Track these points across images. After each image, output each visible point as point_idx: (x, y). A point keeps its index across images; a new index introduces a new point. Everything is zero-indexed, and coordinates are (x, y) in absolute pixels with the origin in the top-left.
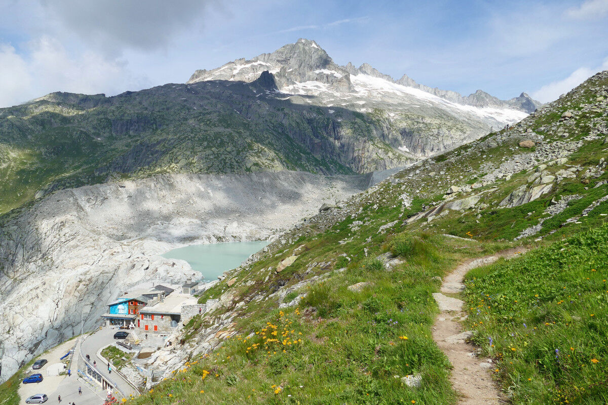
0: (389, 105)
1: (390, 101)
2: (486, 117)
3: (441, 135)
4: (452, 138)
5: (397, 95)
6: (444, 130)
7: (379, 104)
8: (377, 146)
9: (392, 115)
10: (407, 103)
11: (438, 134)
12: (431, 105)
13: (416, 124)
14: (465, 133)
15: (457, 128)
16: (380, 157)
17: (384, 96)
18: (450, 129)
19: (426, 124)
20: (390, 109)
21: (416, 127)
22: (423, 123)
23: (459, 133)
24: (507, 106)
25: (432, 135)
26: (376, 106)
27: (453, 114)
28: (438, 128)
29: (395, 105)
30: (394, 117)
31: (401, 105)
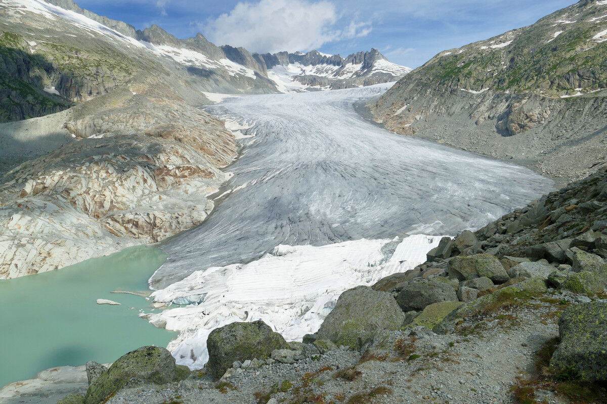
0: (30, 30)
1: (34, 25)
2: (162, 56)
3: (101, 75)
4: (114, 79)
5: (45, 18)
6: (104, 69)
7: (15, 26)
8: (8, 85)
9: (33, 43)
10: (58, 30)
11: (97, 74)
12: (93, 36)
13: (67, 58)
14: (130, 74)
15: (121, 68)
16: (13, 102)
17: (24, 17)
18: (112, 67)
19: (81, 60)
20: (30, 36)
21: (67, 62)
22: (78, 58)
23: (124, 74)
24: (184, 45)
25: (89, 75)
26: (9, 29)
27: (121, 49)
28: (97, 66)
29: (41, 31)
30: (35, 46)
31: (48, 31)
